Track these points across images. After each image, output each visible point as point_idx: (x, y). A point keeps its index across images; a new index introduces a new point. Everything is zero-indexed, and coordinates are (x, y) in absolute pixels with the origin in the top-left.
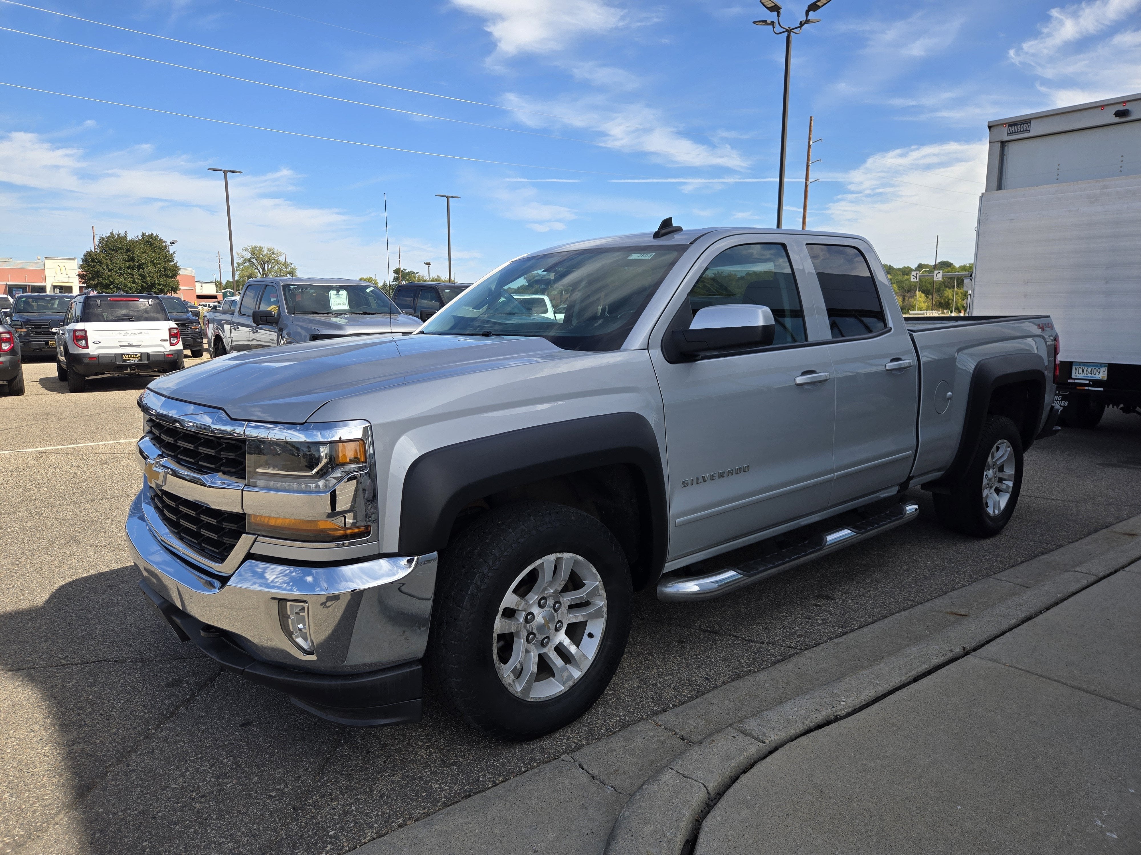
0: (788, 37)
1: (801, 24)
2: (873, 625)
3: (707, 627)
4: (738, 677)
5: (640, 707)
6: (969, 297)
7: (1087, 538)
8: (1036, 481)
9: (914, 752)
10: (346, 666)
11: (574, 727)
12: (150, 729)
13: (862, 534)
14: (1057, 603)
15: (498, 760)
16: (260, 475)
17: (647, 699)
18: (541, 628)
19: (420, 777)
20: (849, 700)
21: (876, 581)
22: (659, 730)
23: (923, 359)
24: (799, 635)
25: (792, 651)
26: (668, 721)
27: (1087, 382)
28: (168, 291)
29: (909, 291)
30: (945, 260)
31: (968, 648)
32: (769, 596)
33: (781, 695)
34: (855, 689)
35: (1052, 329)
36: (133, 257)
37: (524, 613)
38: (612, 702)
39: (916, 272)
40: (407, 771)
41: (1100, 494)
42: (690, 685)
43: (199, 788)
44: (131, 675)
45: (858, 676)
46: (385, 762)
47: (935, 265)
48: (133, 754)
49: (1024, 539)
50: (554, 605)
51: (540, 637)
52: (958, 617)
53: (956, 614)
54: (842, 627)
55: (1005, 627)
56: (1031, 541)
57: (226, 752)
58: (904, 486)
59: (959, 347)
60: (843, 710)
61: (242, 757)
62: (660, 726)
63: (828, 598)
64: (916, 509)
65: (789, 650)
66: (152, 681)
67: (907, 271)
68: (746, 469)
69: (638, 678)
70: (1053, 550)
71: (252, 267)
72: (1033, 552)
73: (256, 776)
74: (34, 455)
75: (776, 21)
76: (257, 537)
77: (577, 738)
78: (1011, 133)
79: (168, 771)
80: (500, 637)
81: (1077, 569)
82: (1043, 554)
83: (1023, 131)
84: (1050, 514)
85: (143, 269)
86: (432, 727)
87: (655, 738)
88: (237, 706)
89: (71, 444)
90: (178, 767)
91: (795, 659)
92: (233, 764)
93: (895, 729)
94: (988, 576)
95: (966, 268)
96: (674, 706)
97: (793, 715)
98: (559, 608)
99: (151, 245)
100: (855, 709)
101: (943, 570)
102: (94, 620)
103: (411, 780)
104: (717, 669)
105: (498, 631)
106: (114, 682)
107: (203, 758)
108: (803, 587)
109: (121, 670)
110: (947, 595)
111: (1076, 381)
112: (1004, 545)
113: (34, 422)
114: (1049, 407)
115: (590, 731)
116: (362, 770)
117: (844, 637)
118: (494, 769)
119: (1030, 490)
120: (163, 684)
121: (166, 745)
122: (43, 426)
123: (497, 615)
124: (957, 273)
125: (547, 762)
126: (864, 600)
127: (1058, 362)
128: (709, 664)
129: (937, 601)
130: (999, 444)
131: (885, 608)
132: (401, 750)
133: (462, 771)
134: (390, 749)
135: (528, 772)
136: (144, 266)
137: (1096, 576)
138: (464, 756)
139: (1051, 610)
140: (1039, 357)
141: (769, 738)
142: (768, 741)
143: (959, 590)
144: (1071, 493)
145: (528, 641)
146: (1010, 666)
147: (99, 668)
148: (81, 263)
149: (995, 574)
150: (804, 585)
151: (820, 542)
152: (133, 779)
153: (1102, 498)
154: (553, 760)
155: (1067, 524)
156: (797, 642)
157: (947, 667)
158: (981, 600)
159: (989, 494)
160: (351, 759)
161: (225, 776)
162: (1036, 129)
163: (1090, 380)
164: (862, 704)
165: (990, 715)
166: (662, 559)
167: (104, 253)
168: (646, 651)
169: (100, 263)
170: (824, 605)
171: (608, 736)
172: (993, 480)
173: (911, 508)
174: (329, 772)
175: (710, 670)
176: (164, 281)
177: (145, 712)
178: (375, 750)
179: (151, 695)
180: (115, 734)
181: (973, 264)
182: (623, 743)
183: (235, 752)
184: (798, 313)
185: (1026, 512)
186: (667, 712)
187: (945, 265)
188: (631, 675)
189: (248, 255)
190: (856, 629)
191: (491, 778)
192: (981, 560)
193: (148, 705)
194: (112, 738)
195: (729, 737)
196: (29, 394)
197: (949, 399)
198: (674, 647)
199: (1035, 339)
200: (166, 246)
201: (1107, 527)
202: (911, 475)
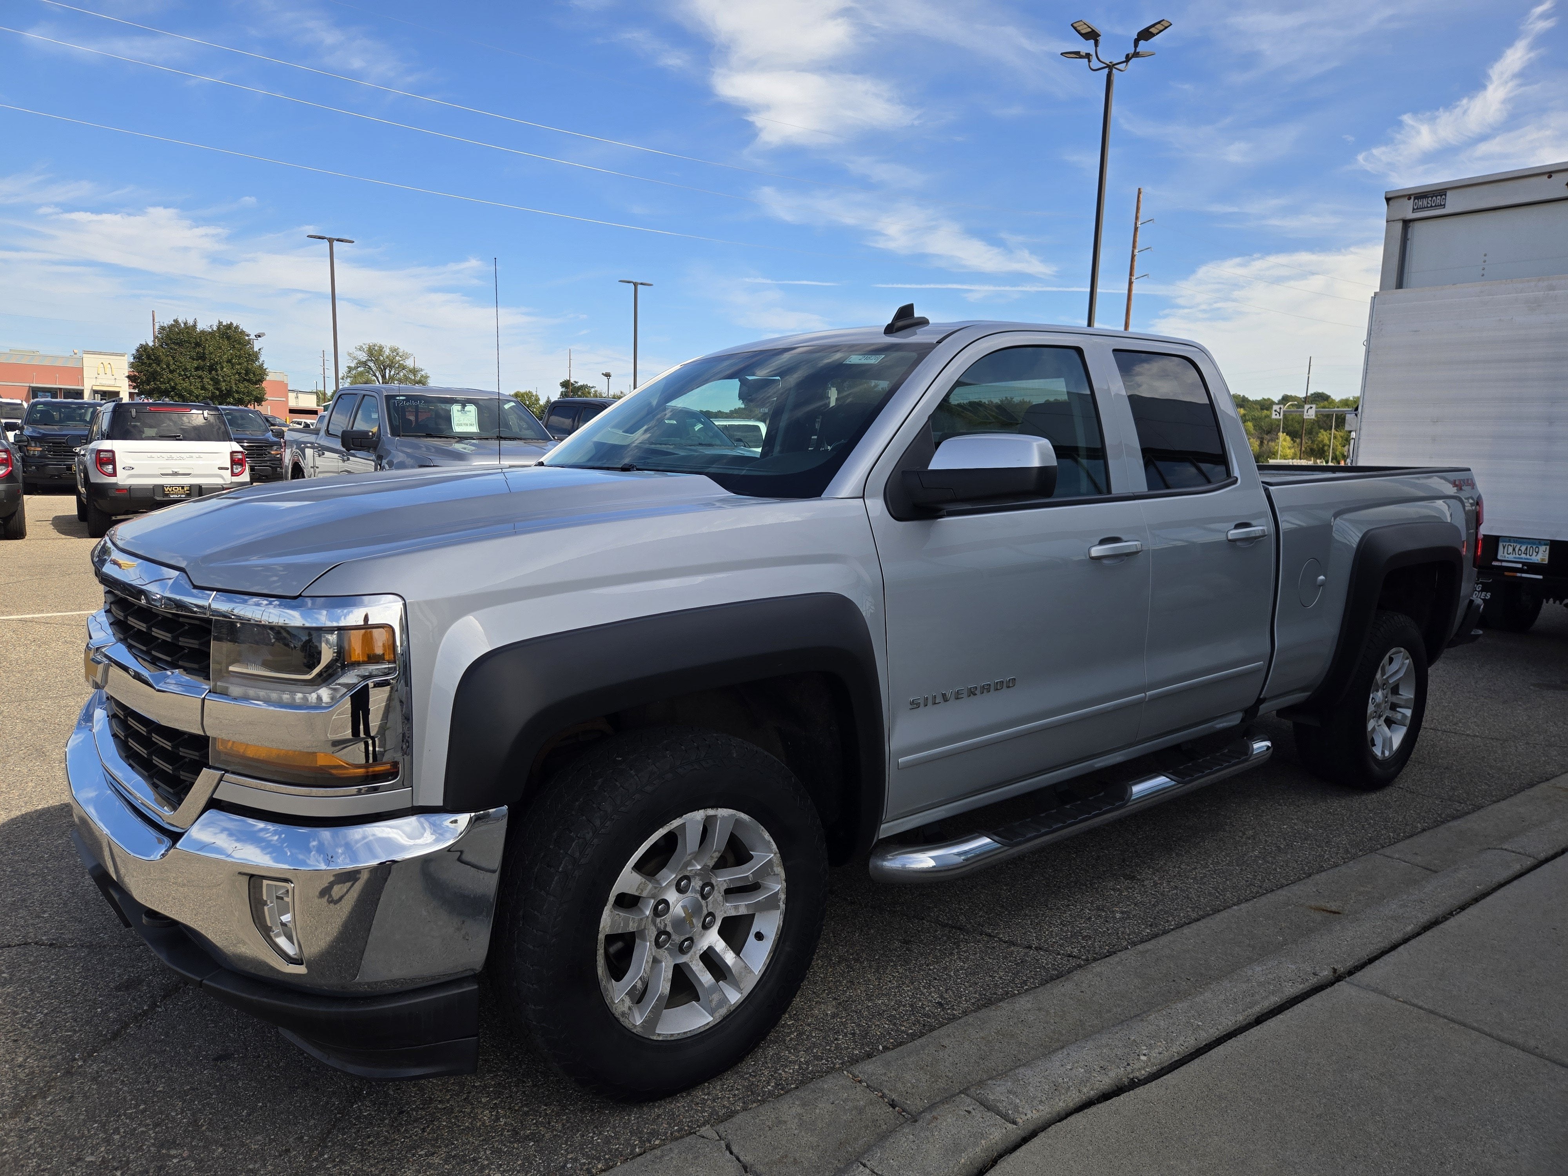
0: (1109, 76)
1: (1128, 58)
2: (1198, 923)
3: (948, 919)
4: (987, 1003)
5: (833, 1048)
6: (1352, 442)
7: (1519, 796)
8: (1444, 707)
9: (1252, 1147)
10: (359, 984)
11: (727, 1080)
12: (75, 1059)
13: (1186, 783)
14: (1476, 900)
15: (600, 1133)
16: (233, 676)
17: (846, 1035)
18: (679, 923)
19: (474, 1160)
20: (1154, 1054)
21: (1206, 853)
22: (858, 1089)
23: (1283, 526)
24: (1086, 936)
25: (1073, 962)
26: (873, 1074)
27: (1520, 566)
28: (249, 402)
29: (1268, 433)
30: (1320, 391)
31: (1341, 969)
32: (1045, 872)
33: (1052, 1034)
34: (1164, 1034)
35: (1473, 488)
36: (204, 353)
37: (652, 901)
38: (791, 1039)
39: (1279, 406)
40: (456, 1147)
41: (1536, 730)
42: (913, 1014)
43: (128, 1162)
44: (68, 968)
45: (1169, 1011)
46: (423, 1130)
47: (1305, 398)
48: (40, 1101)
49: (1426, 794)
50: (703, 888)
51: (677, 938)
52: (1327, 914)
53: (1324, 910)
54: (1151, 926)
55: (1397, 936)
56: (1436, 798)
57: (183, 1104)
58: (1251, 712)
59: (1337, 510)
60: (1144, 1068)
61: (205, 1112)
62: (860, 1082)
63: (1133, 878)
64: (1268, 748)
65: (1069, 961)
66: (97, 979)
67: (1266, 405)
68: (1011, 684)
69: (835, 999)
70: (1468, 813)
71: (368, 372)
72: (1440, 815)
73: (221, 1145)
74: (14, 625)
75: (1093, 53)
76: (224, 774)
77: (729, 1098)
78: (1417, 209)
79: (86, 1132)
80: (610, 939)
81: (1505, 847)
82: (1454, 818)
83: (1435, 206)
84: (1464, 757)
85: (216, 372)
86: (507, 1071)
87: (849, 1103)
88: (216, 1026)
89: (71, 611)
90: (104, 1126)
91: (1077, 976)
92: (189, 1124)
93: (1223, 1105)
94: (1373, 850)
95: (1349, 403)
96: (886, 1048)
97: (1065, 1076)
98: (709, 894)
99: (228, 338)
100: (1162, 1069)
101: (1306, 839)
102: (36, 877)
103: (458, 1164)
104: (957, 990)
105: (607, 930)
106: (41, 979)
107: (146, 1111)
108: (1097, 860)
109: (56, 959)
110: (1311, 878)
111: (1504, 564)
112: (1398, 803)
113: (27, 578)
114: (1468, 601)
115: (750, 1088)
116: (386, 1143)
117: (1153, 942)
118: (592, 1148)
119: (1435, 721)
120: (112, 985)
121: (95, 1087)
122: (39, 584)
123: (605, 905)
124: (1336, 409)
125: (677, 1139)
126: (1186, 883)
127: (1480, 536)
128: (945, 980)
129: (1295, 888)
130: (1393, 654)
131: (1217, 897)
132: (453, 1109)
133: (540, 1151)
134: (436, 1108)
135: (644, 1155)
136: (218, 367)
137: (1534, 858)
138: (549, 1123)
139: (1466, 911)
140: (1452, 528)
141: (1023, 1117)
142: (1021, 1121)
143: (1329, 872)
144: (1494, 726)
145: (658, 945)
146: (1404, 1002)
147: (24, 955)
148: (132, 361)
149: (1383, 847)
150: (1098, 857)
151: (1123, 794)
152: (29, 1143)
153: (1540, 735)
154: (687, 1135)
155: (1489, 774)
156: (1082, 947)
157: (1308, 1002)
158: (1362, 889)
159: (1376, 727)
160: (371, 1123)
161: (174, 1144)
162: (1453, 203)
163: (1524, 564)
164: (1173, 1060)
165: (1372, 1085)
166: (876, 820)
167: (164, 348)
168: (852, 954)
169: (158, 361)
170: (1127, 889)
171: (778, 1096)
172: (1383, 706)
173: (1260, 746)
174: (334, 1144)
175: (947, 990)
176: (245, 387)
177: (75, 1030)
178: (413, 1110)
179: (90, 1003)
180: (20, 1066)
181: (1358, 398)
182: (799, 1110)
183: (196, 1102)
184: (1098, 453)
185: (1429, 753)
186: (874, 1059)
187: (1320, 398)
188: (825, 995)
189: (363, 357)
190: (1173, 929)
191: (584, 1164)
192: (1363, 826)
193: (82, 1019)
194: (13, 1072)
195: (960, 1112)
196: (32, 537)
197: (1320, 586)
198: (896, 950)
199: (1448, 501)
200: (250, 340)
201: (1547, 780)
202: (1261, 697)
